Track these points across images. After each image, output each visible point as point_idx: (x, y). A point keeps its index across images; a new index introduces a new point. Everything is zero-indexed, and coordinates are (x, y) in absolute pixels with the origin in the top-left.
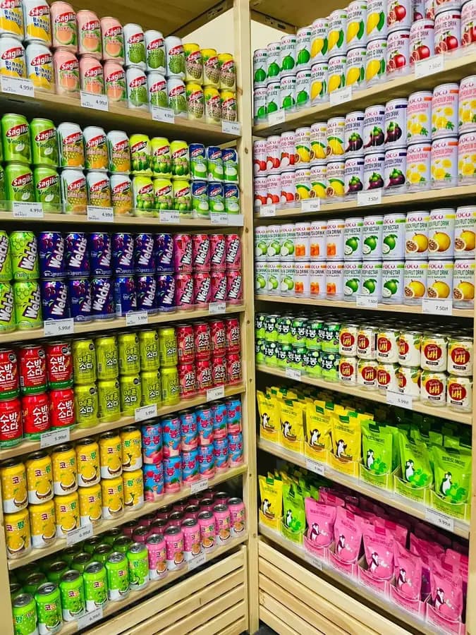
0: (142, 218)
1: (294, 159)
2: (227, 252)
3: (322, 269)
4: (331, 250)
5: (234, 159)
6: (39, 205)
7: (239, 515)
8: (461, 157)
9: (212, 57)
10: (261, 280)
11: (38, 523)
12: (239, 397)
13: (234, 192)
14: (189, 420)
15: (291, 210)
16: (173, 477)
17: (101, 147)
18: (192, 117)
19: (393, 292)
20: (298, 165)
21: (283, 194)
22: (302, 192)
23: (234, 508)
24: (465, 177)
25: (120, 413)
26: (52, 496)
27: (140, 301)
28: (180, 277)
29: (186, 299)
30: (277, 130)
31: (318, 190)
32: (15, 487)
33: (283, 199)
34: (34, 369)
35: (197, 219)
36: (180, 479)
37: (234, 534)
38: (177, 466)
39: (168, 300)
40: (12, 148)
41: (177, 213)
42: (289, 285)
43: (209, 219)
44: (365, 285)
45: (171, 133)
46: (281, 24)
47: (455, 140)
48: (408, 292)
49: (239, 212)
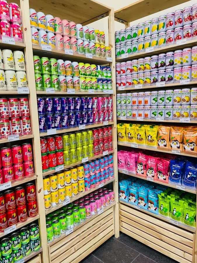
0: (83, 92)
1: (132, 71)
2: (108, 103)
3: (143, 108)
4: (146, 102)
5: (110, 70)
6: (53, 89)
7: (113, 196)
8: (193, 72)
9: (103, 34)
10: (119, 113)
11: (54, 198)
12: (111, 154)
13: (110, 82)
14: (97, 162)
15: (130, 88)
16: (93, 182)
17: (70, 68)
18: (97, 56)
19: (170, 116)
20: (133, 72)
21: (127, 82)
22: (135, 82)
23: (111, 193)
24: (194, 78)
25: (77, 160)
26: (57, 189)
27: (83, 121)
28: (94, 112)
29: (97, 120)
30: (125, 60)
31: (141, 81)
32: (47, 185)
33: (128, 84)
34: (52, 145)
35: (99, 92)
36: (95, 183)
37: (111, 202)
38: (94, 179)
39: (91, 121)
40: (44, 69)
41: (94, 90)
42: (130, 114)
43: (103, 92)
44: (159, 114)
45: (91, 62)
46: (123, 21)
47: (190, 66)
48: (175, 116)
49: (111, 89)
